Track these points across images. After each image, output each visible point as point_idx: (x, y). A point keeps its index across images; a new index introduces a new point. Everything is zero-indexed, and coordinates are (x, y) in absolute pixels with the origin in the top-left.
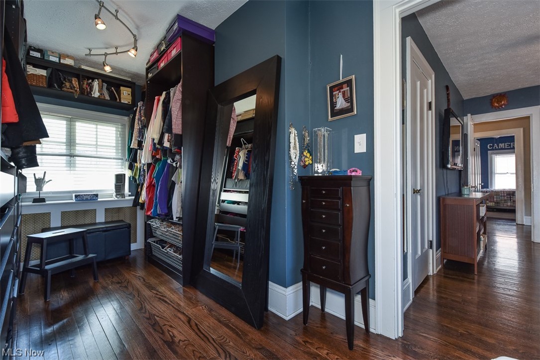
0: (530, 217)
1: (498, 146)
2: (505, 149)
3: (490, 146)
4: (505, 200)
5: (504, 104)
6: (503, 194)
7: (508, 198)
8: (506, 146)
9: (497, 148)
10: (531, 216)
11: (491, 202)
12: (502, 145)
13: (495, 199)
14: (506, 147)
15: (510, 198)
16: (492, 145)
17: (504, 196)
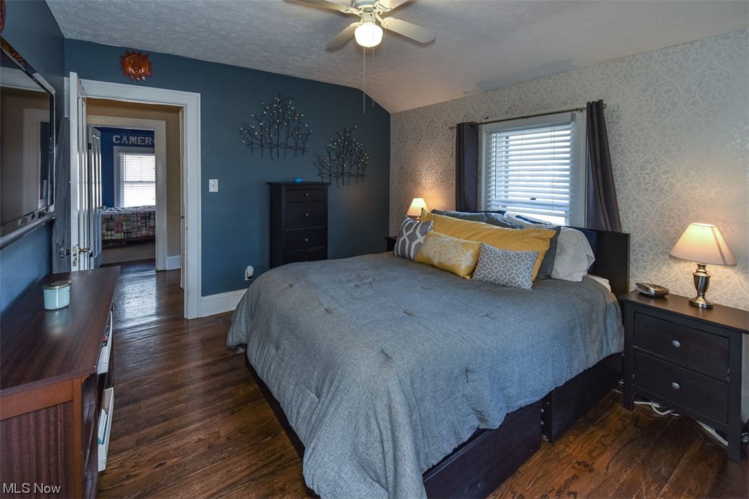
0: (179, 256)
1: (128, 140)
2: (137, 146)
3: (117, 139)
4: (139, 228)
5: (144, 74)
6: (135, 219)
7: (142, 223)
8: (139, 141)
9: (127, 142)
10: (180, 254)
11: (118, 232)
12: (133, 139)
13: (124, 228)
14: (139, 143)
15: (146, 222)
16: (119, 137)
17: (137, 221)
